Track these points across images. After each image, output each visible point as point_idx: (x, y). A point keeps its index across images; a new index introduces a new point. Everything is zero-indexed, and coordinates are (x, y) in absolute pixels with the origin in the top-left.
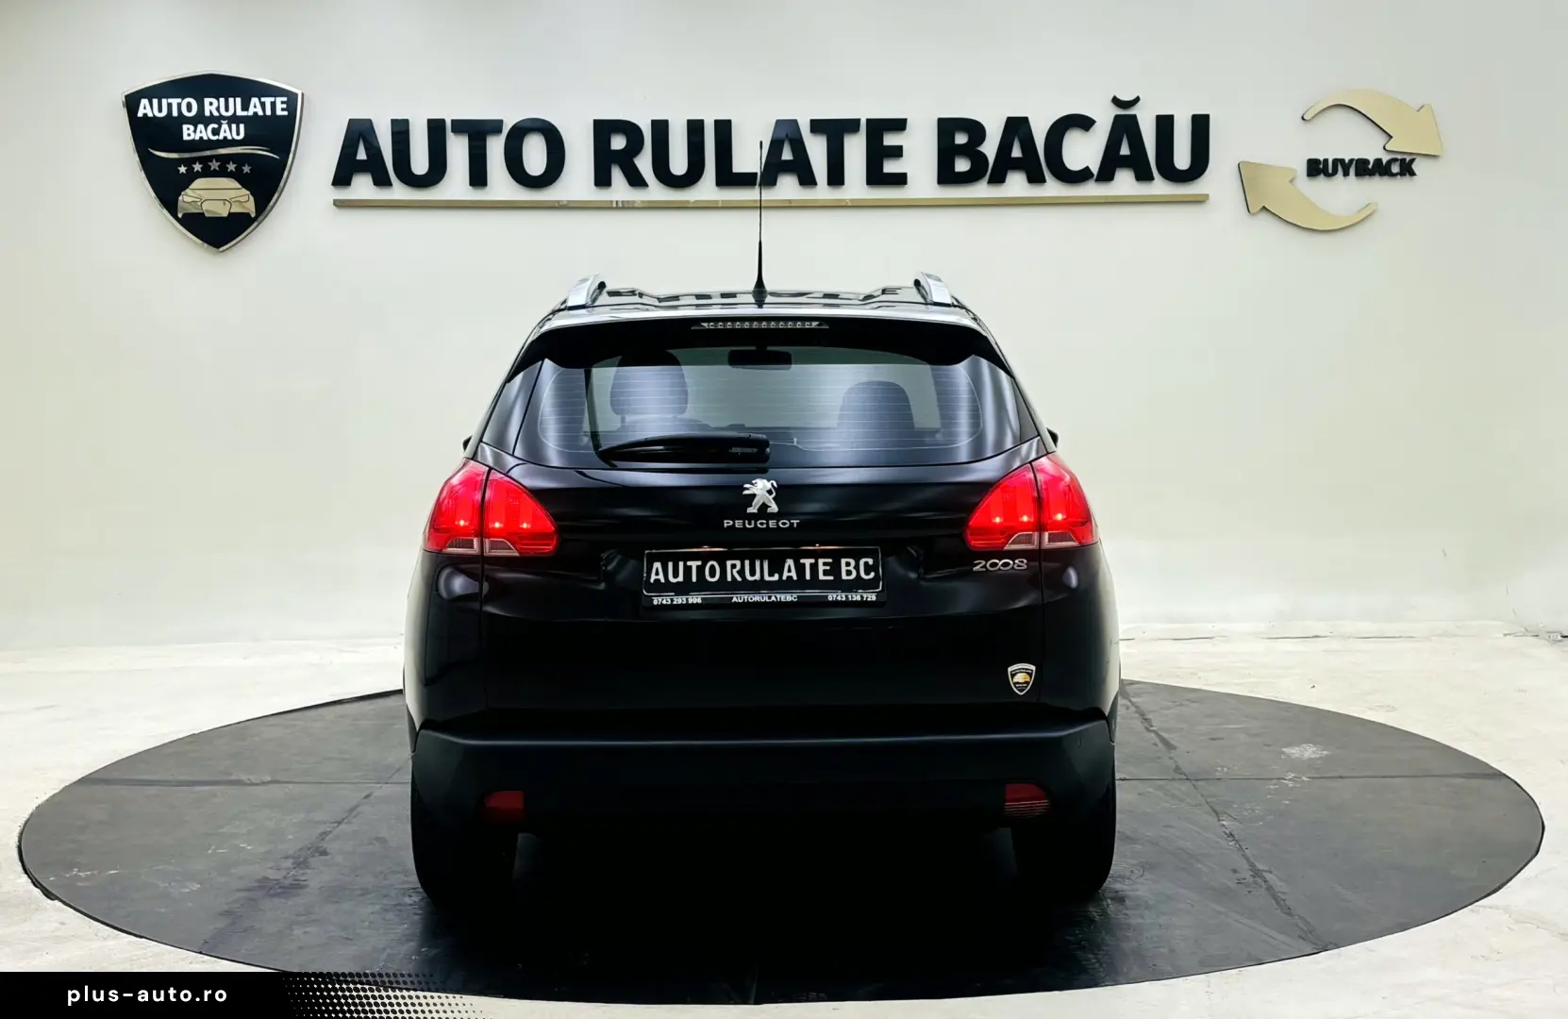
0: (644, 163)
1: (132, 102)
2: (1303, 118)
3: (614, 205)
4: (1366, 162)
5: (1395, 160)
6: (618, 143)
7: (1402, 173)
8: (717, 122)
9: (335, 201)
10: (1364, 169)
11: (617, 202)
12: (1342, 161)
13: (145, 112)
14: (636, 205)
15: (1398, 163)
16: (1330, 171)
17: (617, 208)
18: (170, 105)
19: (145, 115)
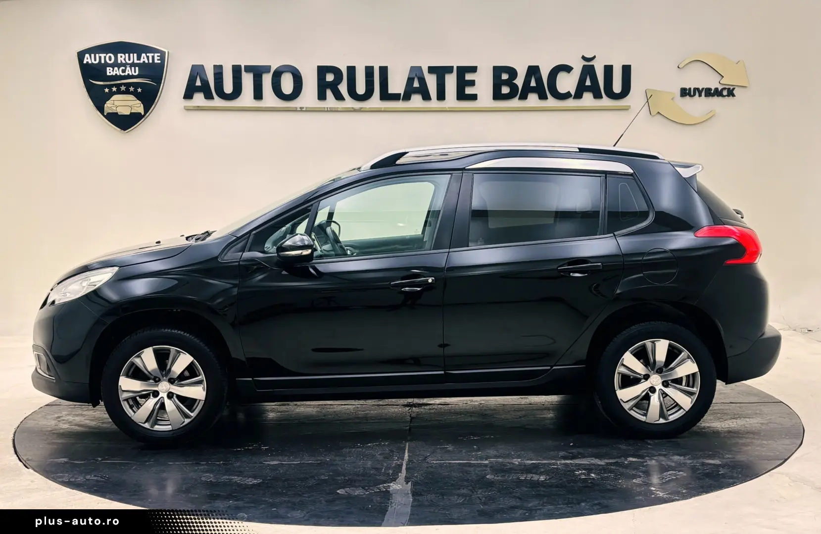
0: (343, 88)
1: (81, 55)
2: (678, 67)
3: (326, 110)
4: (710, 89)
5: (725, 89)
6: (330, 77)
7: (728, 96)
8: (380, 68)
9: (185, 107)
10: (709, 93)
11: (327, 108)
12: (698, 89)
13: (87, 60)
14: (339, 110)
15: (727, 90)
16: (692, 94)
17: (327, 111)
18: (100, 58)
19: (87, 62)
